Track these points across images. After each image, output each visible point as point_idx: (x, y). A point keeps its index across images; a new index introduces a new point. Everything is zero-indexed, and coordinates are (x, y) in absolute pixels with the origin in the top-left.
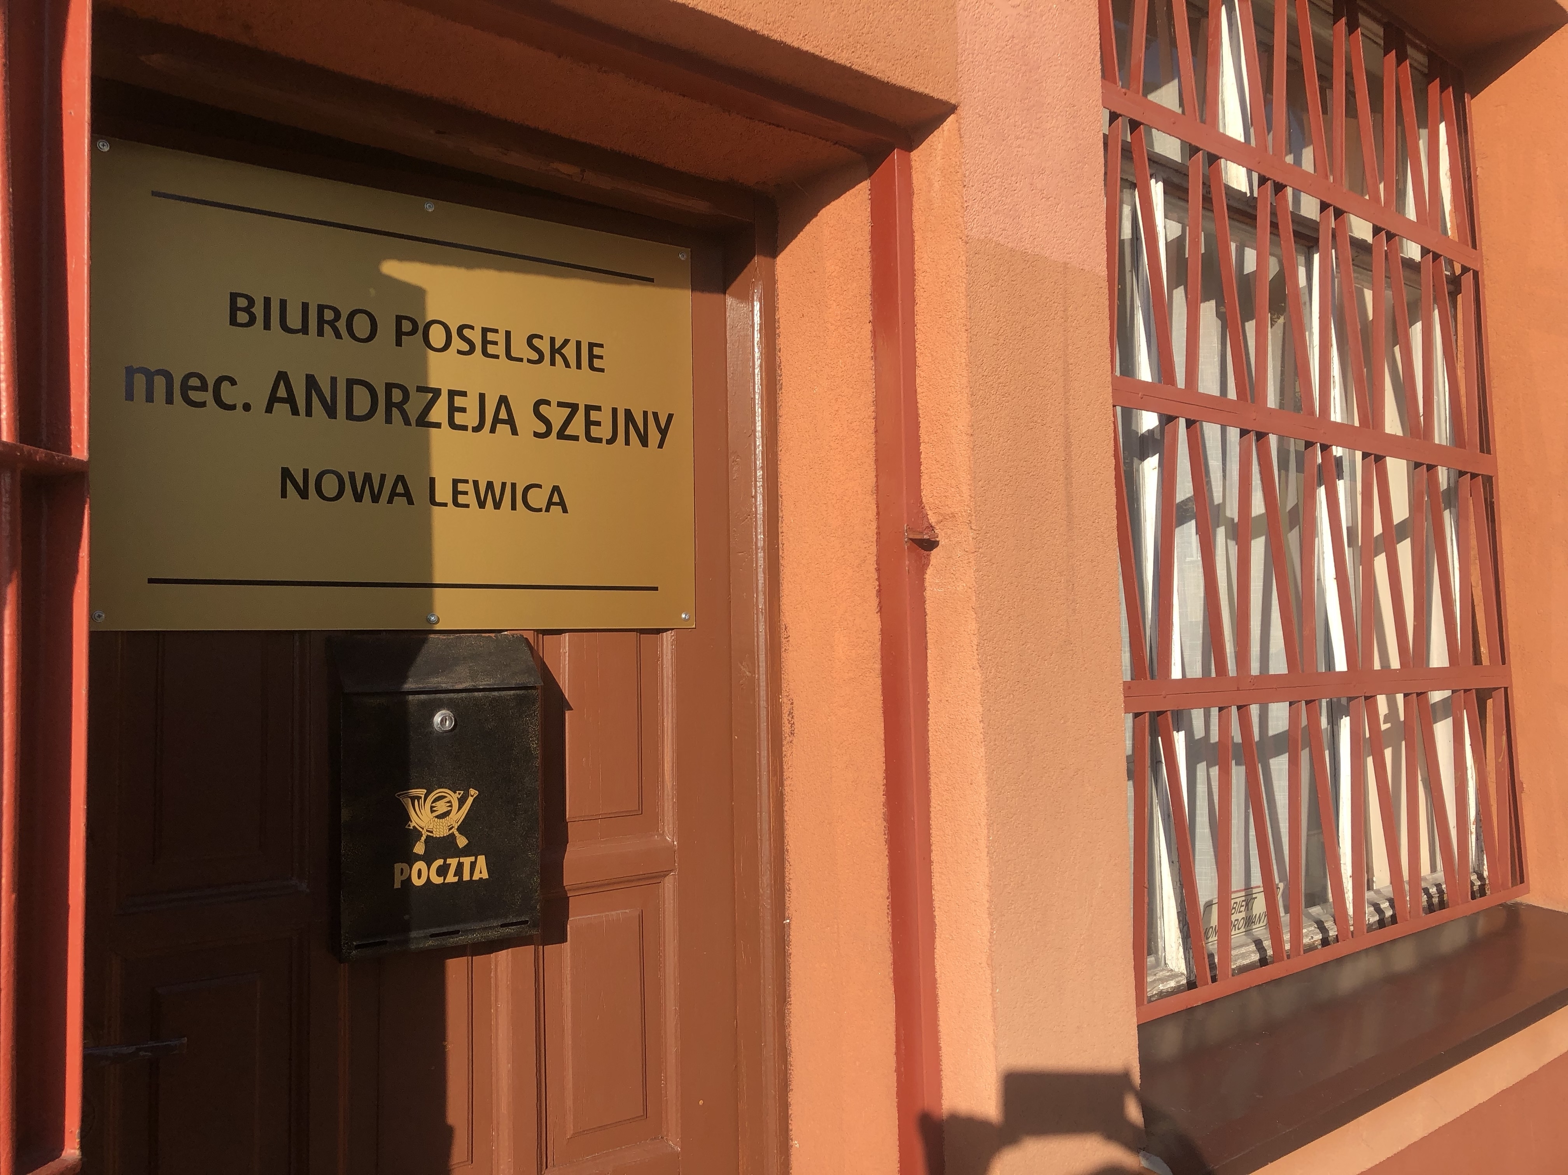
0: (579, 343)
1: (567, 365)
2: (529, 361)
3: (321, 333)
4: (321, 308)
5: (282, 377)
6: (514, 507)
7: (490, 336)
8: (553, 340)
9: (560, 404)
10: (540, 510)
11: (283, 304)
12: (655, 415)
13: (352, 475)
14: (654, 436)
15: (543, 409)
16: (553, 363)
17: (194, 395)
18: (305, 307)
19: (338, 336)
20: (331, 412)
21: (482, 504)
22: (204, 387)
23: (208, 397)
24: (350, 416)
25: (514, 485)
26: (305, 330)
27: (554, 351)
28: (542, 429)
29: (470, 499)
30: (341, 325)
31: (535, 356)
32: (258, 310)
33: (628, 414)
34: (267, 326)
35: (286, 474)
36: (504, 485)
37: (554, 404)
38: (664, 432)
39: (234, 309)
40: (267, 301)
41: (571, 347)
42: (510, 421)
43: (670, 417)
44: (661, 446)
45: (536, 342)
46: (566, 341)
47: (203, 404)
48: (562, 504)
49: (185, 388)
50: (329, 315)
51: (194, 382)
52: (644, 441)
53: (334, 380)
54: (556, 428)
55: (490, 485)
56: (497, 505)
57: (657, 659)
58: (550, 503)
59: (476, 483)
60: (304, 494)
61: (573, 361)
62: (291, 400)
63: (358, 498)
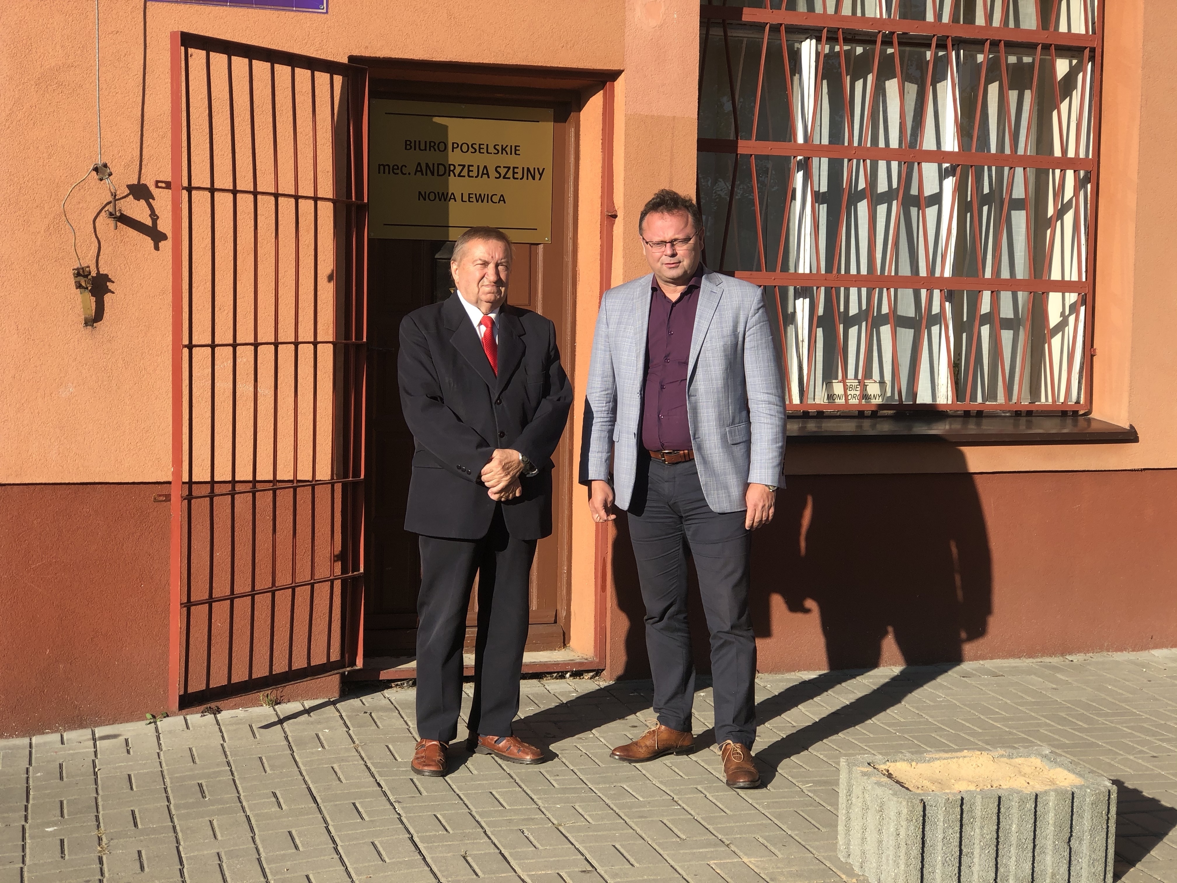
0: (511, 146)
1: (507, 154)
2: (494, 153)
3: (430, 150)
4: (430, 142)
5: (419, 164)
6: (488, 202)
7: (481, 146)
8: (502, 146)
9: (504, 167)
10: (496, 203)
11: (419, 142)
12: (538, 169)
13: (438, 193)
14: (537, 176)
15: (498, 169)
16: (502, 153)
17: (395, 171)
18: (426, 142)
19: (435, 150)
20: (433, 174)
21: (477, 201)
22: (398, 169)
23: (399, 171)
24: (438, 175)
25: (488, 195)
26: (426, 150)
27: (503, 149)
28: (498, 176)
29: (474, 199)
30: (436, 147)
31: (496, 152)
32: (413, 145)
33: (528, 169)
34: (415, 149)
35: (420, 193)
36: (485, 195)
37: (502, 167)
38: (541, 175)
39: (406, 145)
40: (415, 141)
41: (509, 147)
42: (487, 174)
43: (544, 169)
44: (540, 179)
45: (496, 147)
46: (507, 146)
47: (398, 174)
48: (504, 200)
49: (393, 169)
50: (432, 144)
51: (396, 167)
52: (534, 178)
53: (434, 164)
54: (502, 176)
55: (480, 195)
56: (482, 201)
57: (537, 254)
58: (500, 200)
59: (476, 195)
60: (425, 199)
61: (509, 153)
62: (421, 171)
63: (440, 200)
